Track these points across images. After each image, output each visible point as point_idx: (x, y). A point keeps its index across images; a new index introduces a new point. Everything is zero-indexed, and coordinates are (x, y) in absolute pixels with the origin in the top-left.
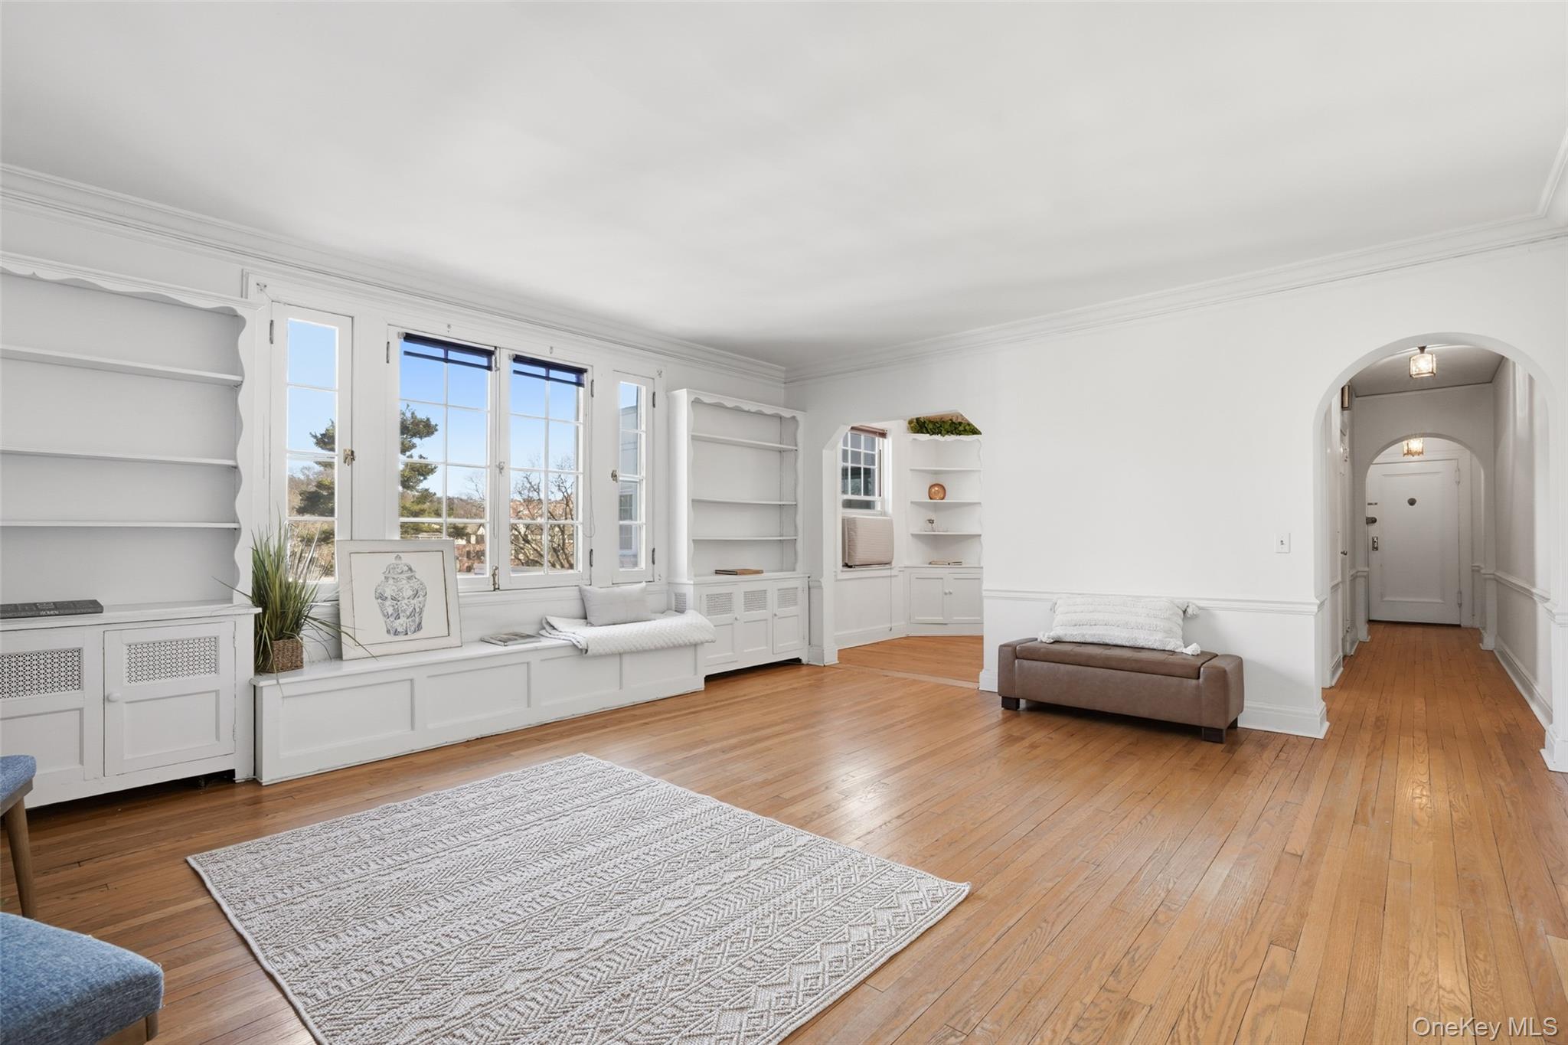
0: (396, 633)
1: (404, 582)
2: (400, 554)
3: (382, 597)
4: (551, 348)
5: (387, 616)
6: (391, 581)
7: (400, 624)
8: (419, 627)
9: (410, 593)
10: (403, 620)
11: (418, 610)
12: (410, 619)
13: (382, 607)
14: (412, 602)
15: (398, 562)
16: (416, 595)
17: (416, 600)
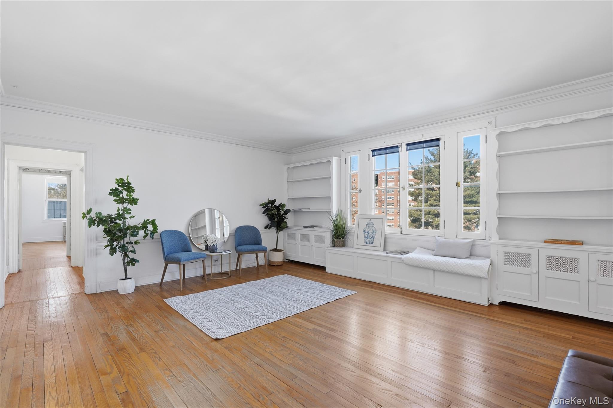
0: (367, 243)
1: (371, 228)
2: (371, 219)
3: (365, 232)
4: (423, 135)
5: (365, 237)
6: (368, 227)
7: (368, 240)
8: (373, 243)
9: (372, 231)
10: (369, 239)
11: (373, 237)
12: (371, 240)
13: (364, 234)
14: (372, 234)
15: (370, 222)
16: (373, 232)
17: (373, 234)
